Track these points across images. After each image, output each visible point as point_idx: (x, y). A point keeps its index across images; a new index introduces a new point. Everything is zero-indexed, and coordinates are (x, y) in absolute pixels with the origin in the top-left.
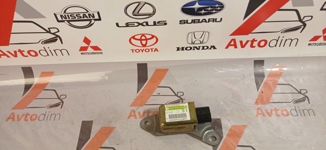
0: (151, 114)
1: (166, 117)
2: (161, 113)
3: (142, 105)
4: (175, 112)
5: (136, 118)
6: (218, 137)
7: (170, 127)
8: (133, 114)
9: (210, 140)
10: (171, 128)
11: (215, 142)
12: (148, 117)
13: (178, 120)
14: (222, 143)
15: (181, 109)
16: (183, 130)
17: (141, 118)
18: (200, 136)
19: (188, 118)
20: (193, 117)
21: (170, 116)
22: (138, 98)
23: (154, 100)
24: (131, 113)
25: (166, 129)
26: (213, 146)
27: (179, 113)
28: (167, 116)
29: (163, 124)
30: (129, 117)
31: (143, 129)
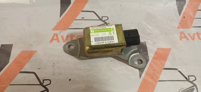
0: (74, 38)
1: (92, 41)
2: (86, 36)
3: (65, 29)
4: (101, 35)
5: (58, 41)
6: (144, 60)
7: (96, 50)
8: (55, 38)
9: (136, 63)
10: (97, 52)
11: (141, 65)
12: (72, 41)
13: (104, 43)
14: (148, 65)
15: (108, 31)
16: (109, 54)
17: (64, 42)
18: (126, 59)
19: (116, 41)
20: (120, 40)
21: (96, 39)
22: (60, 22)
23: (78, 24)
24: (53, 37)
25: (91, 53)
26: (139, 69)
27: (106, 36)
28: (92, 39)
29: (87, 48)
30: (51, 41)
31: (66, 52)
